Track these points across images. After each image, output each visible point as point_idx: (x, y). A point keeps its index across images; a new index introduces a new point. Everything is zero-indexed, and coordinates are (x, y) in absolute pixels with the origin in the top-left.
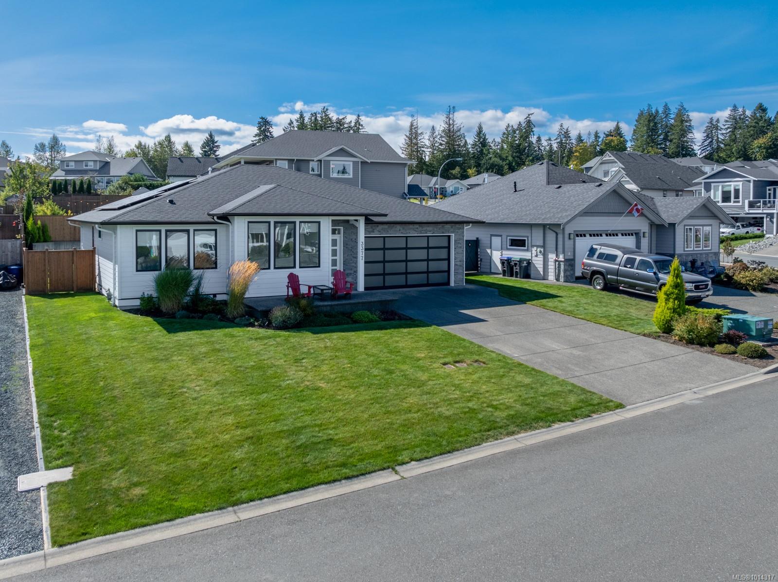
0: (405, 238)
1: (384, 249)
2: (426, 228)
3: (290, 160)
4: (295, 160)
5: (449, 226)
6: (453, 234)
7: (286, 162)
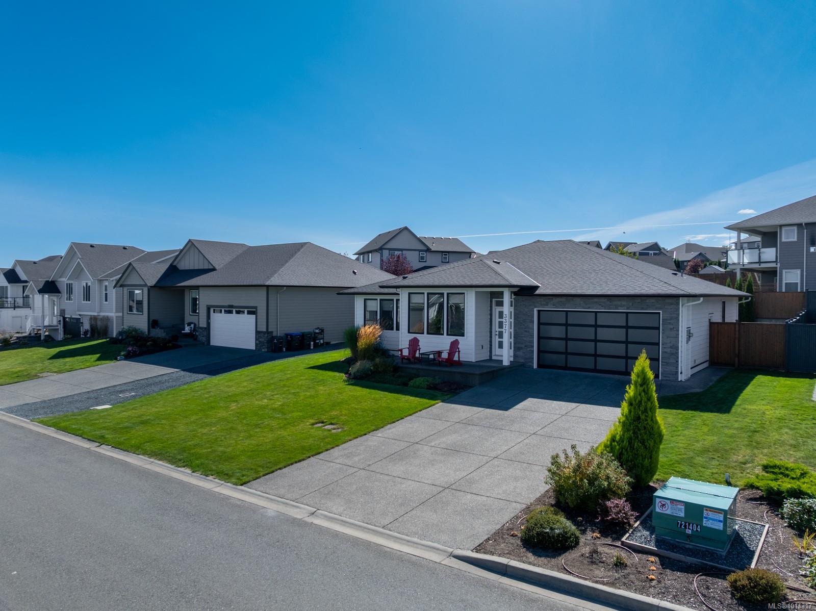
0: (594, 314)
1: (567, 325)
2: (617, 302)
3: (799, 225)
4: (804, 224)
5: (653, 301)
6: (661, 312)
7: (795, 228)
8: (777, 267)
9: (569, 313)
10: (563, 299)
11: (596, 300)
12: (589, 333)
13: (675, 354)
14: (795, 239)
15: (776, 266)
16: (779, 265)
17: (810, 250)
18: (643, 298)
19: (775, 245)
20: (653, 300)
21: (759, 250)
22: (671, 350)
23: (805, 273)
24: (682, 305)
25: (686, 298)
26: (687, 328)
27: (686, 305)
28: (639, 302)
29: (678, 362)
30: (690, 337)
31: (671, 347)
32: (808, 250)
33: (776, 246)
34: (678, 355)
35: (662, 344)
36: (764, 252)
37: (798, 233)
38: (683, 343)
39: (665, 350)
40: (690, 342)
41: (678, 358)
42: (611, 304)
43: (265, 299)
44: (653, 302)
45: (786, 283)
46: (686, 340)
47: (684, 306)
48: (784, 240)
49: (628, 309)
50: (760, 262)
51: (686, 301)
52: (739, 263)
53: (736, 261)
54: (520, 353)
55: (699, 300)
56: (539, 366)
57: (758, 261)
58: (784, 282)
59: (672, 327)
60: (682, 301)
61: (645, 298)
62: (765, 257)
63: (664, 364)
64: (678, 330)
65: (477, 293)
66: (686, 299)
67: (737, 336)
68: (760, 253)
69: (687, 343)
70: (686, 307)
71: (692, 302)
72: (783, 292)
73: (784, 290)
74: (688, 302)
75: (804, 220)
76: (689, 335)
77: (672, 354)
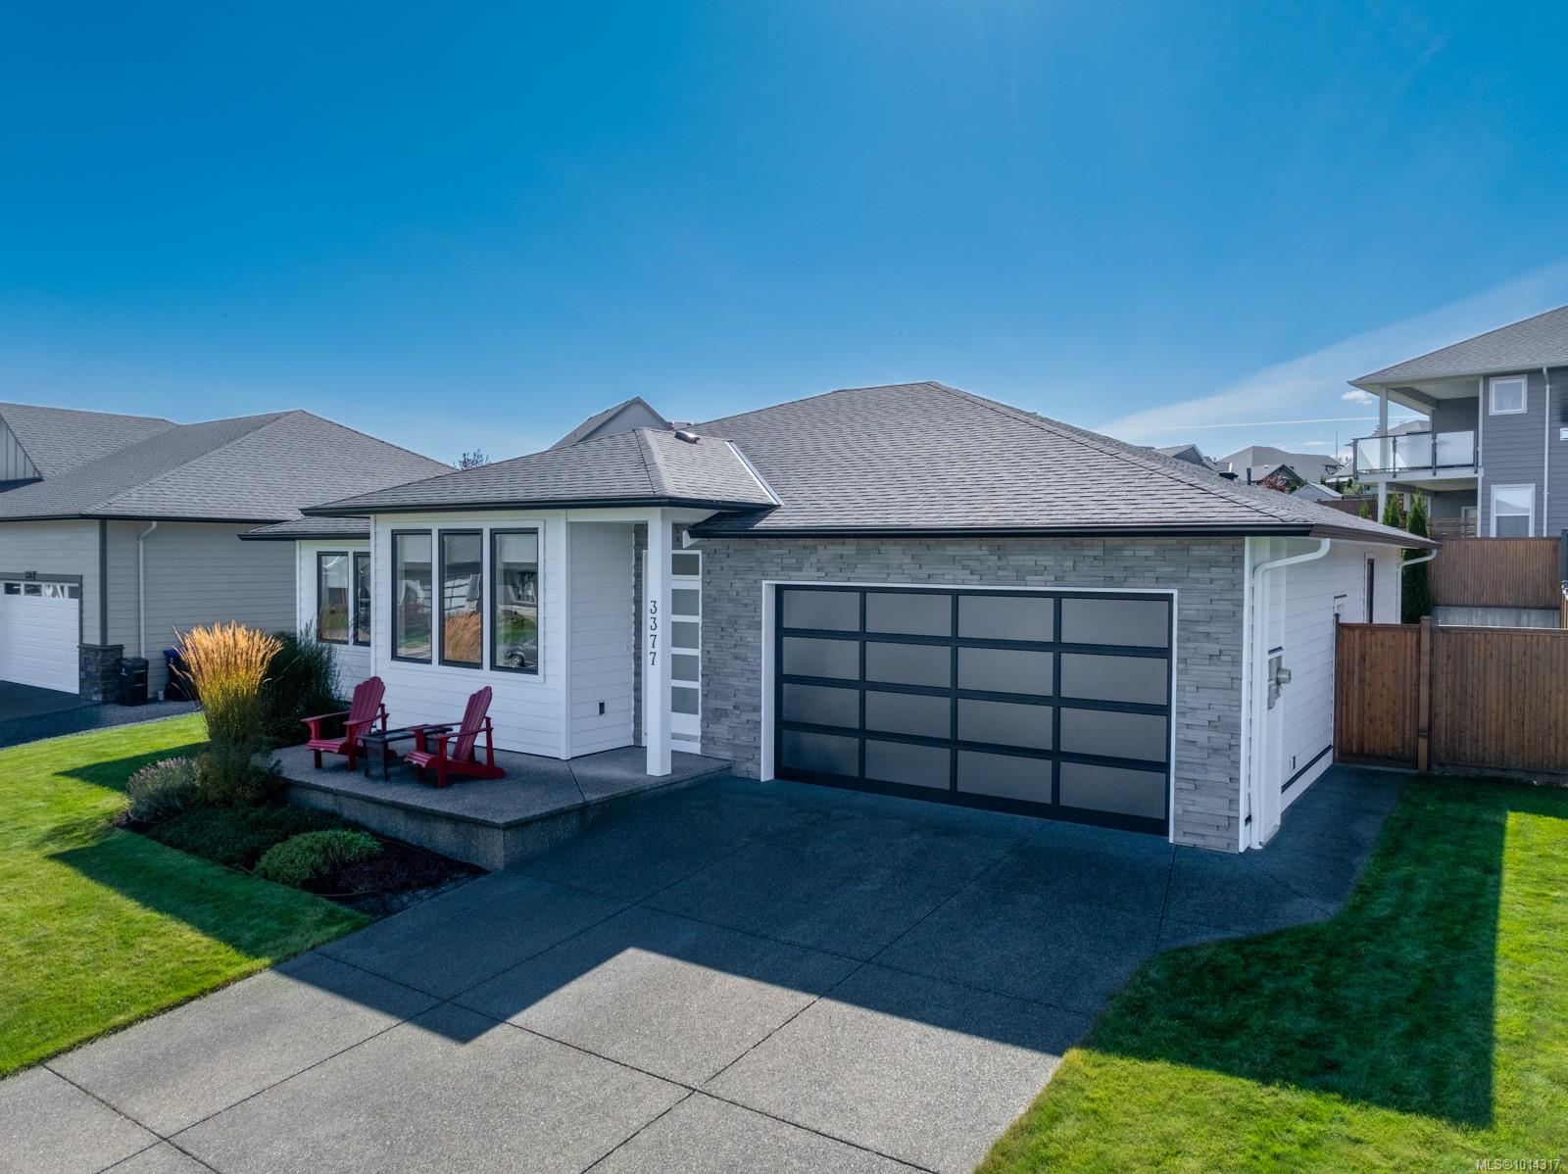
0: (948, 598)
1: (863, 636)
3: (1533, 374)
4: (1545, 371)
5: (1148, 553)
6: (1175, 592)
7: (1523, 381)
8: (1475, 480)
9: (869, 595)
10: (849, 548)
11: (952, 549)
12: (932, 666)
13: (1227, 751)
14: (1523, 409)
15: (1475, 476)
16: (1480, 475)
17: (1559, 435)
18: (1110, 541)
19: (1472, 425)
20: (1145, 549)
21: (1434, 438)
22: (1213, 734)
23: (1546, 493)
24: (1254, 569)
25: (1267, 539)
26: (1271, 652)
27: (1269, 565)
28: (1095, 558)
29: (1235, 780)
30: (1278, 683)
31: (1212, 725)
32: (1554, 435)
33: (1474, 426)
34: (1238, 754)
35: (1180, 713)
36: (1444, 443)
37: (1529, 392)
38: (1256, 704)
39: (1191, 735)
40: (1279, 702)
41: (1236, 764)
42: (1000, 563)
43: (96, 553)
44: (1146, 558)
45: (1498, 518)
46: (1266, 695)
47: (1259, 572)
48: (1493, 411)
49: (1058, 580)
50: (1434, 467)
51: (1267, 554)
52: (1384, 470)
53: (1376, 465)
54: (721, 730)
55: (1316, 548)
56: (781, 771)
57: (1430, 464)
58: (1494, 515)
59: (1214, 648)
60: (1252, 554)
61: (1120, 541)
62: (1446, 456)
63: (1184, 785)
64: (1237, 662)
65: (573, 528)
66: (1266, 541)
67: (1425, 670)
68: (1434, 446)
69: (1270, 708)
70: (1267, 576)
71: (1291, 553)
72: (1493, 539)
73: (1493, 534)
74: (1275, 554)
75: (1545, 360)
76: (1279, 678)
77: (1216, 750)
